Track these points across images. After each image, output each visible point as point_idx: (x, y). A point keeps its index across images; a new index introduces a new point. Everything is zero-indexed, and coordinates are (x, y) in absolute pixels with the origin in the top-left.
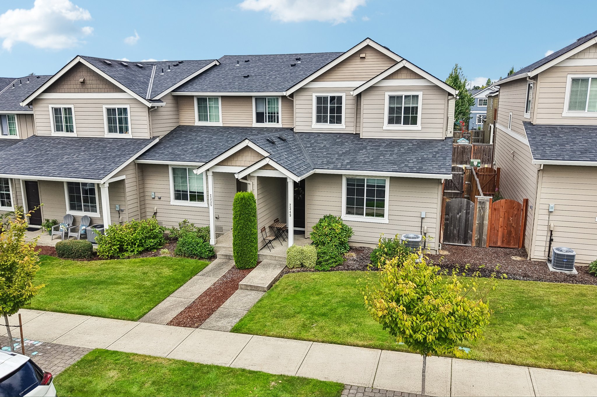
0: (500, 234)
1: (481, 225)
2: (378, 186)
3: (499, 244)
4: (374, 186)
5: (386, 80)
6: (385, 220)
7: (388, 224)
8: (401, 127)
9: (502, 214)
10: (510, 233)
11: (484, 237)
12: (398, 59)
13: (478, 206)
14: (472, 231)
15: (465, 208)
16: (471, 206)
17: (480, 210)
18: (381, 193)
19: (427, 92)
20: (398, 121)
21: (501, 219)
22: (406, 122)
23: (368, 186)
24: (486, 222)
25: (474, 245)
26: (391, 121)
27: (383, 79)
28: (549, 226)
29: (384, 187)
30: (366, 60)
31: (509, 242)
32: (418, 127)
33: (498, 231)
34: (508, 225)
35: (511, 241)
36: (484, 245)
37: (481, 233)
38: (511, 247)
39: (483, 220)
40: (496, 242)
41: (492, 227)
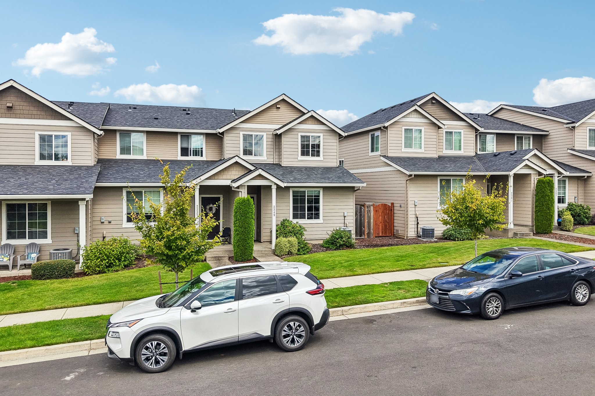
0: (380, 227)
1: (369, 222)
2: (315, 196)
3: (380, 235)
4: (312, 196)
5: (300, 124)
6: (321, 220)
7: (322, 223)
8: (310, 158)
9: (380, 213)
10: (386, 226)
11: (372, 231)
12: (305, 111)
13: (367, 210)
14: (364, 227)
15: (359, 212)
16: (362, 210)
17: (368, 213)
18: (317, 201)
19: (325, 134)
20: (307, 154)
21: (380, 217)
22: (313, 155)
23: (308, 196)
24: (372, 220)
25: (366, 237)
26: (303, 154)
27: (298, 124)
28: (416, 215)
29: (319, 196)
30: (280, 110)
31: (386, 233)
32: (321, 158)
33: (379, 226)
34: (385, 221)
35: (387, 232)
36: (372, 236)
37: (370, 228)
38: (388, 235)
39: (370, 219)
40: (379, 234)
41: (376, 224)
